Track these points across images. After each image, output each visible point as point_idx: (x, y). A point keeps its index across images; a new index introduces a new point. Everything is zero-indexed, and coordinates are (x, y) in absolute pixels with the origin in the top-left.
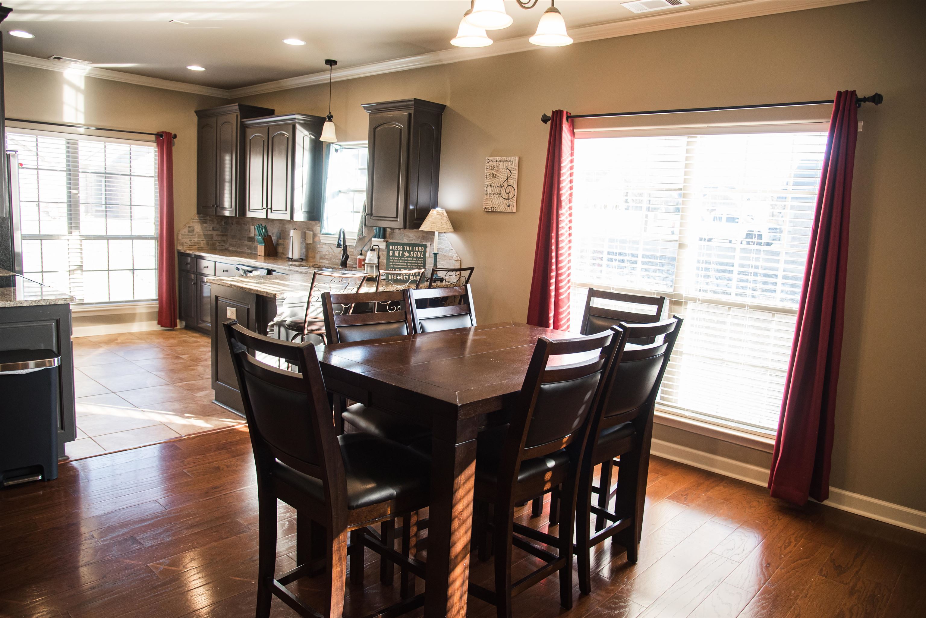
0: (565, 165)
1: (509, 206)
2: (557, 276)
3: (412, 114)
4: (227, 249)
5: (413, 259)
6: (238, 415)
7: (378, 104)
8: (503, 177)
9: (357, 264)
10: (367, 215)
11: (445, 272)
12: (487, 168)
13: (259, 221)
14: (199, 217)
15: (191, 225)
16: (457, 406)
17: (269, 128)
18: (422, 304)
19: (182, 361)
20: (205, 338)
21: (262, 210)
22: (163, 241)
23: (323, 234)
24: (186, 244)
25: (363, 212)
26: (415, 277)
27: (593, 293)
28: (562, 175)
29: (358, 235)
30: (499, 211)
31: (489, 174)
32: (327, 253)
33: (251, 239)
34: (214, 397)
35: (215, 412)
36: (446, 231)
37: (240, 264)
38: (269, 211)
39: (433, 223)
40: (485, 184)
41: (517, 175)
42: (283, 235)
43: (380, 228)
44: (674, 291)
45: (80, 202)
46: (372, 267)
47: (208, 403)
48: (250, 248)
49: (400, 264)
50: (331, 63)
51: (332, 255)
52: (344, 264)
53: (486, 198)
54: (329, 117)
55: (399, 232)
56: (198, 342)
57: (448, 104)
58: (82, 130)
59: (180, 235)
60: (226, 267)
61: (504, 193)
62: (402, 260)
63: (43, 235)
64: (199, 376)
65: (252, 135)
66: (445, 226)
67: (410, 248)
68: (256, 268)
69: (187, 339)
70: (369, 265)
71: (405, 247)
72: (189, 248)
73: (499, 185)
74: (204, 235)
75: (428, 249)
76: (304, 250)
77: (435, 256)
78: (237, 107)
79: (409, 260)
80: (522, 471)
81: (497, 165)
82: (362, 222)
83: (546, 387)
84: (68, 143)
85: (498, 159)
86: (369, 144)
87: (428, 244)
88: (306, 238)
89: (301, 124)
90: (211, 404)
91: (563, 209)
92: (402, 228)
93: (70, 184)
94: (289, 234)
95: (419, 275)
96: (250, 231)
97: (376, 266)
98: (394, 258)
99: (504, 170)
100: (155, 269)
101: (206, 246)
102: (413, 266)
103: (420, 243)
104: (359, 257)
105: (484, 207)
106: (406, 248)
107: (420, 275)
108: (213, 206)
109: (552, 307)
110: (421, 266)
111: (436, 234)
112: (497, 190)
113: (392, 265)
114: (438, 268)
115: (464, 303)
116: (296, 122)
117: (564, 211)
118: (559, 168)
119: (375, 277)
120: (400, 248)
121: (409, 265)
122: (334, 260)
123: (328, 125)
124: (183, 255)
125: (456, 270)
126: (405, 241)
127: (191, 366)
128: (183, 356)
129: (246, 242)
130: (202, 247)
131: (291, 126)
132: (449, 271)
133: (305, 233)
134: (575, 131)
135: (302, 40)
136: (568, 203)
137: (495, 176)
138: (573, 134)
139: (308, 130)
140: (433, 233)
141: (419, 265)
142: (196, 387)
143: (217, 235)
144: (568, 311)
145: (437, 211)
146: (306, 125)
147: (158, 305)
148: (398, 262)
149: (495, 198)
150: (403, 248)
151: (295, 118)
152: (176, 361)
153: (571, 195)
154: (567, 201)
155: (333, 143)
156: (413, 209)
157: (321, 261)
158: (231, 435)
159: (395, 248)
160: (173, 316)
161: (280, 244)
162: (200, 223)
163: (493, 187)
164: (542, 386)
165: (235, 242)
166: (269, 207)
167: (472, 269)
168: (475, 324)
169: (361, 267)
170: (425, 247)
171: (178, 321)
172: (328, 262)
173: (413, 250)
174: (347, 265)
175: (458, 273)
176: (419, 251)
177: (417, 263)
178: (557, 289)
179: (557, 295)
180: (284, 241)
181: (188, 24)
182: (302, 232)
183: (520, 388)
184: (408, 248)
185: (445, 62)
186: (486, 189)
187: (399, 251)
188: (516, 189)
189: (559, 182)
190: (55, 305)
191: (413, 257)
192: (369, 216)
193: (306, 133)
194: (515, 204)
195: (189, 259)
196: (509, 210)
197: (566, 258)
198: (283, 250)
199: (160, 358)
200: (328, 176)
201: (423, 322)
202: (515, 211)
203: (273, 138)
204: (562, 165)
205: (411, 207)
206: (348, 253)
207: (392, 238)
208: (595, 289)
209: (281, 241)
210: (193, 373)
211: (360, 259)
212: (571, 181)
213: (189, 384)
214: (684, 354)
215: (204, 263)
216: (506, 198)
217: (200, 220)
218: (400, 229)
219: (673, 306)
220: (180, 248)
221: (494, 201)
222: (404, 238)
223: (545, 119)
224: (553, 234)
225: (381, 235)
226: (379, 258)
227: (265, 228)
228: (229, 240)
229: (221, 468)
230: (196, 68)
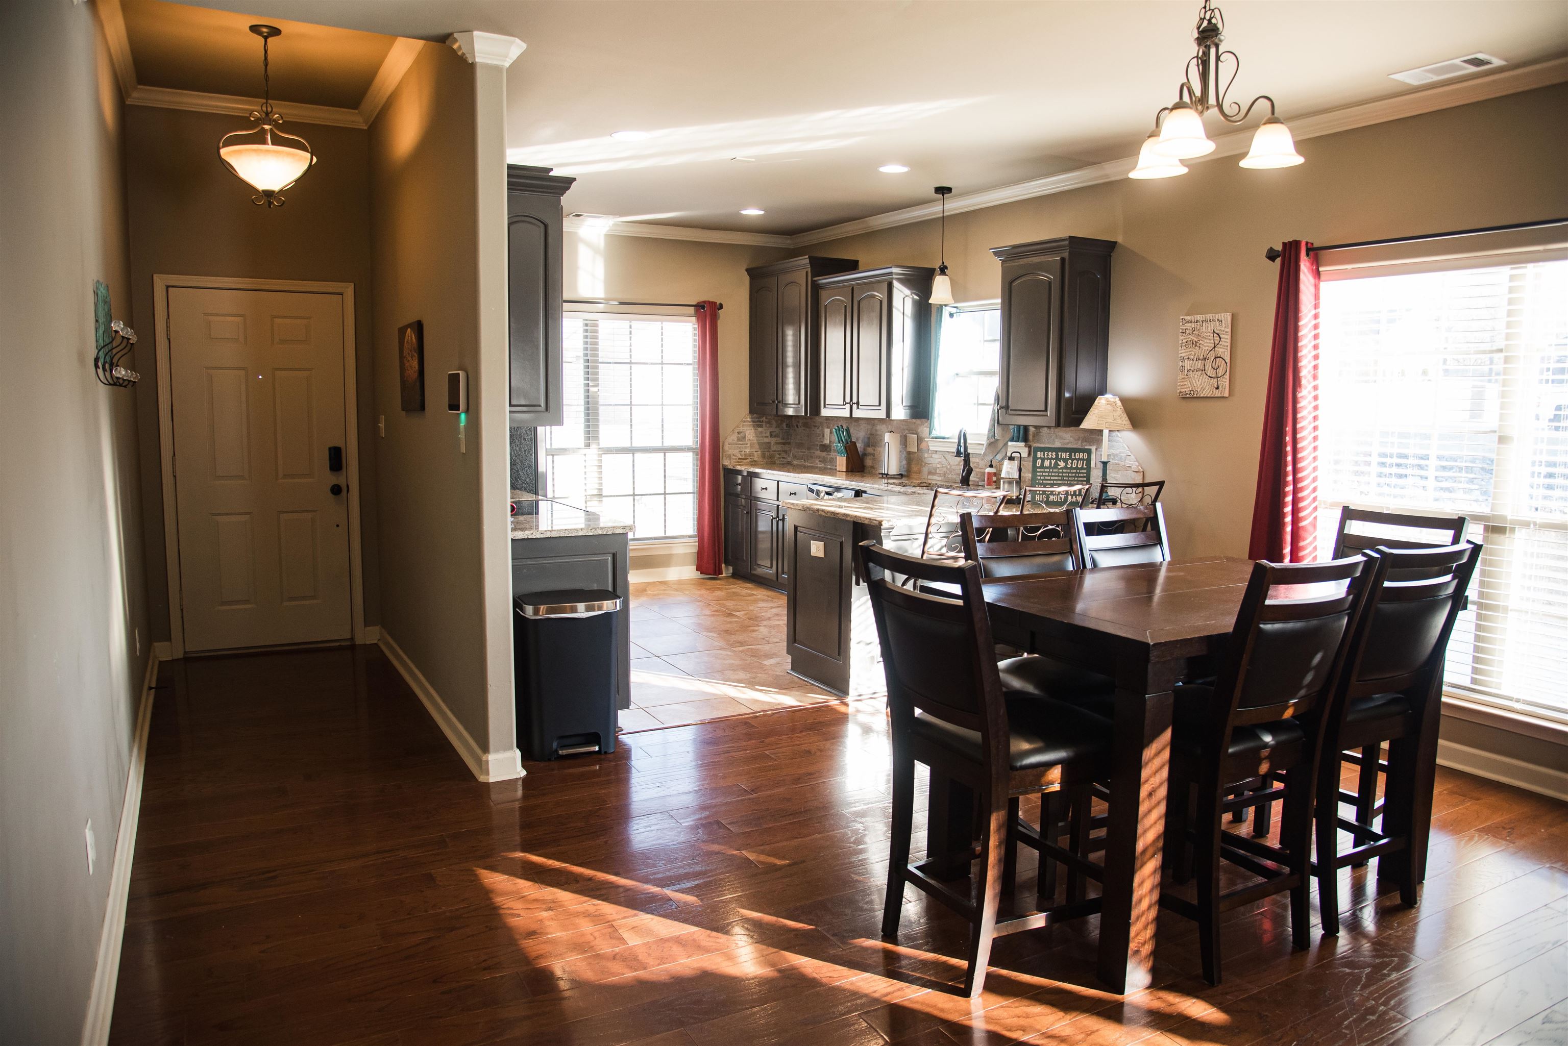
0: (1306, 323)
1: (1217, 388)
2: (1296, 491)
3: (1067, 260)
4: (789, 463)
5: (1072, 471)
6: (825, 690)
7: (1014, 247)
8: (1207, 344)
9: (984, 481)
10: (1001, 408)
11: (1120, 490)
12: (1182, 332)
13: (836, 421)
14: (752, 418)
15: (741, 429)
16: (1149, 644)
17: (853, 289)
18: (1093, 529)
19: (737, 619)
20: (763, 590)
21: (844, 405)
22: (705, 453)
23: (933, 438)
24: (734, 457)
25: (995, 404)
26: (1074, 497)
27: (1348, 514)
28: (1300, 338)
29: (988, 438)
30: (1202, 395)
31: (1186, 340)
32: (939, 466)
33: (826, 448)
34: (790, 666)
35: (793, 685)
36: (1118, 428)
37: (814, 484)
38: (855, 406)
39: (1101, 417)
40: (1180, 356)
41: (1229, 341)
42: (873, 441)
43: (1019, 426)
44: (1491, 511)
45: (600, 404)
46: (1010, 483)
47: (781, 674)
48: (824, 461)
49: (1052, 478)
50: (943, 191)
51: (947, 468)
52: (965, 481)
53: (1181, 377)
54: (943, 268)
55: (1048, 431)
56: (753, 595)
57: (1120, 239)
58: (601, 307)
59: (726, 444)
60: (793, 488)
61: (1210, 369)
62: (1055, 472)
63: (555, 449)
64: (763, 639)
65: (827, 299)
66: (1119, 421)
67: (1067, 455)
68: (838, 489)
69: (738, 590)
70: (1006, 480)
71: (1060, 453)
72: (739, 462)
73: (1202, 357)
74: (758, 443)
75: (1093, 456)
76: (904, 462)
77: (1104, 466)
78: (807, 261)
79: (1065, 473)
80: (1235, 741)
81: (1198, 327)
82: (993, 419)
83: (1268, 627)
84: (587, 325)
85: (1199, 317)
86: (1003, 303)
87: (1093, 448)
88: (908, 444)
89: (899, 280)
90: (786, 674)
91: (1303, 389)
92: (1054, 425)
93: (588, 379)
94: (882, 439)
95: (1080, 494)
96: (823, 436)
97: (1016, 482)
98: (1042, 470)
99: (1208, 334)
100: (693, 493)
101: (761, 459)
102: (1071, 481)
103: (1080, 447)
104: (988, 470)
105: (1178, 391)
106: (1061, 455)
107: (1083, 494)
108: (773, 402)
109: (1288, 538)
110: (1084, 481)
111: (1106, 433)
112: (1199, 364)
113: (1041, 479)
114: (1109, 482)
115: (1152, 530)
116: (893, 278)
117: (1305, 394)
118: (1296, 329)
119: (1015, 498)
120: (1052, 455)
121: (1066, 480)
122: (950, 476)
123: (941, 280)
124: (731, 473)
125: (1137, 486)
126: (1058, 444)
127: (750, 627)
128: (737, 614)
129: (818, 453)
130: (756, 461)
131: (885, 286)
132: (1126, 487)
133: (906, 436)
134: (1321, 269)
135: (904, 165)
136: (1311, 379)
137: (1194, 344)
138: (1317, 274)
139: (909, 288)
140: (1100, 432)
141: (1081, 479)
142: (762, 653)
143: (777, 443)
144: (1313, 545)
145: (1107, 399)
146: (907, 281)
147: (697, 544)
148: (1048, 476)
149: (1196, 376)
150: (1057, 455)
151: (892, 273)
152: (729, 619)
153: (1315, 367)
154: (1310, 377)
155: (946, 305)
156: (1069, 397)
157: (930, 477)
158: (820, 713)
159: (1044, 455)
160: (717, 559)
161: (869, 453)
162: (754, 427)
163: (1193, 360)
164: (1262, 626)
165: (801, 452)
166: (855, 400)
167: (1161, 484)
168: (1168, 558)
169: (992, 485)
170: (1089, 452)
171: (723, 565)
172: (940, 479)
173: (1071, 458)
174: (970, 483)
175: (1140, 489)
176: (1081, 459)
177: (1077, 477)
178: (1295, 511)
179: (1296, 521)
180: (874, 450)
181: (754, 160)
182: (901, 436)
183: (1231, 630)
184: (1064, 455)
185: (1113, 179)
186: (1181, 364)
187: (1051, 459)
188: (1228, 361)
189: (1296, 350)
190: (613, 534)
191: (1071, 468)
192: (1004, 410)
193: (907, 292)
194: (1227, 383)
195: (740, 478)
196: (1217, 393)
197: (1310, 464)
198: (872, 463)
199: (707, 615)
200: (940, 354)
201: (1095, 555)
202: (1227, 395)
203: (859, 302)
204: (1300, 324)
205: (1067, 395)
206: (971, 465)
207: (1038, 441)
208: (1352, 507)
209: (870, 450)
210: (754, 634)
211: (989, 473)
212: (1316, 347)
213: (752, 649)
214: (1511, 610)
215: (759, 483)
216: (1213, 376)
217: (753, 422)
218: (1049, 427)
219: (1490, 535)
220: (726, 462)
221: (1194, 381)
222: (1056, 440)
223: (1272, 255)
224: (1289, 429)
225: (1021, 436)
226: (1020, 470)
227: (848, 431)
228: (792, 449)
229: (813, 752)
230: (753, 212)
